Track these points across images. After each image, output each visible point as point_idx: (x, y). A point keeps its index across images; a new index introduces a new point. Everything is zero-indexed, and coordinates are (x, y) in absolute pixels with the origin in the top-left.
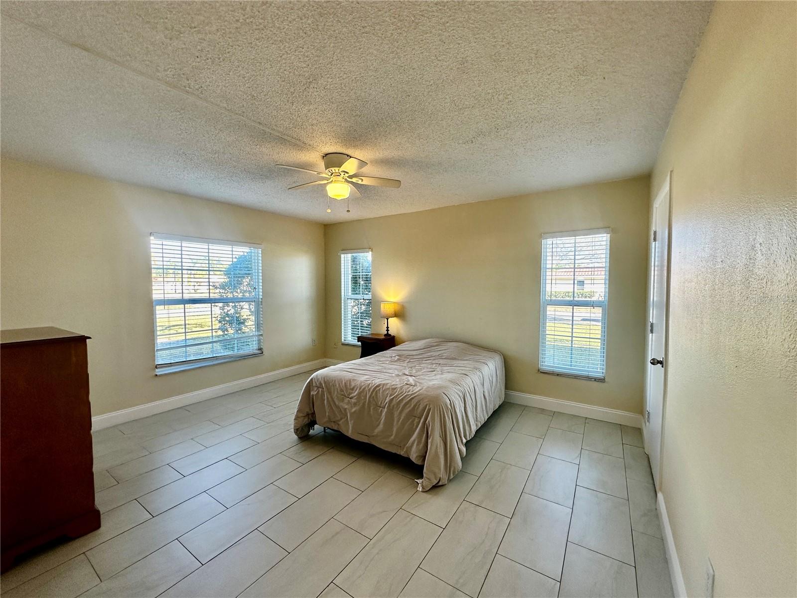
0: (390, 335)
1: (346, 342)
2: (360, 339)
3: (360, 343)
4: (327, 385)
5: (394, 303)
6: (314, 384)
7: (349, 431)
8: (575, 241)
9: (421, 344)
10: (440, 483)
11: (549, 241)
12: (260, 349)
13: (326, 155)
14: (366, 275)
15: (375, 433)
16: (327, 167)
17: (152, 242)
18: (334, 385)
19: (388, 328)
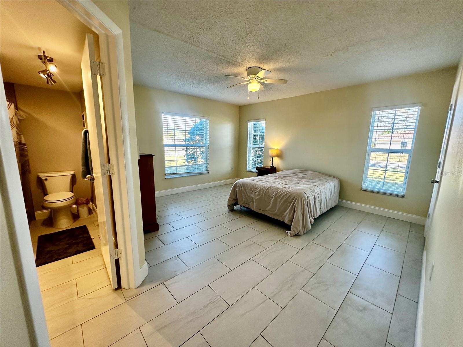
0: (274, 167)
1: (249, 170)
2: (257, 168)
3: (257, 171)
4: (244, 186)
5: (277, 149)
6: (237, 186)
7: (254, 208)
8: (396, 112)
9: (291, 171)
10: (299, 234)
11: (377, 112)
12: (207, 171)
13: (249, 68)
14: (261, 134)
15: (267, 209)
16: (248, 75)
17: (163, 116)
18: (247, 186)
19: (272, 163)
